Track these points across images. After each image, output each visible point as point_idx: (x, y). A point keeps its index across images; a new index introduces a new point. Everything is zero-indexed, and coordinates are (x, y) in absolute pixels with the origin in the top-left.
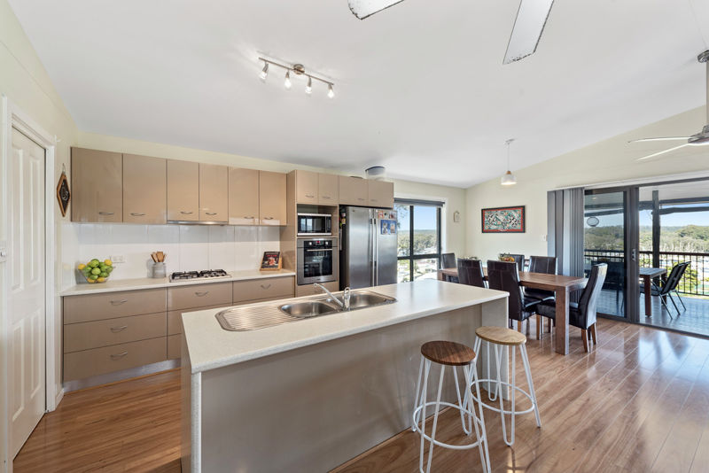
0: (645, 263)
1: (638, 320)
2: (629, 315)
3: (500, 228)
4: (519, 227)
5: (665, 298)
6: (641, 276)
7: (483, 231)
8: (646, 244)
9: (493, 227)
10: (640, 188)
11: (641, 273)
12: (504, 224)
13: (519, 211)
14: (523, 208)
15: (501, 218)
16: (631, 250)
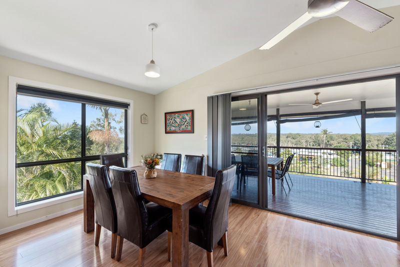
0: (271, 156)
1: (267, 207)
2: (261, 203)
3: (177, 129)
4: (189, 128)
5: (282, 180)
6: (269, 165)
7: (166, 133)
8: (271, 142)
9: (173, 129)
10: (268, 96)
11: (268, 163)
12: (180, 126)
13: (190, 114)
14: (192, 111)
15: (178, 120)
16: (262, 147)
